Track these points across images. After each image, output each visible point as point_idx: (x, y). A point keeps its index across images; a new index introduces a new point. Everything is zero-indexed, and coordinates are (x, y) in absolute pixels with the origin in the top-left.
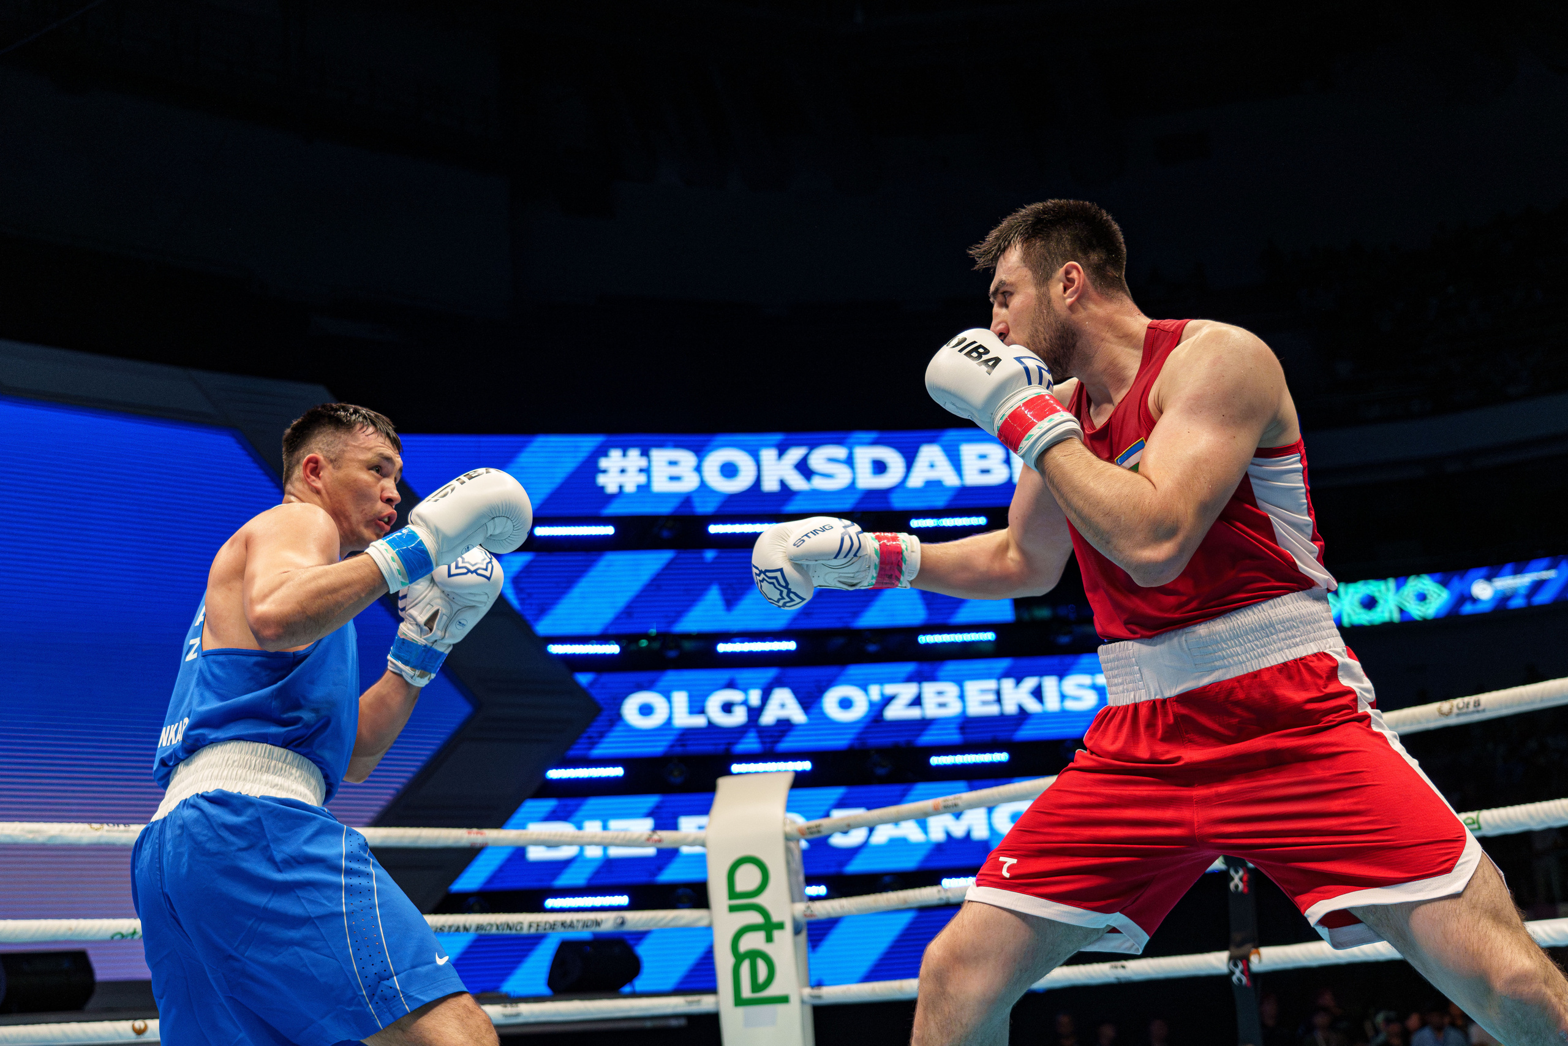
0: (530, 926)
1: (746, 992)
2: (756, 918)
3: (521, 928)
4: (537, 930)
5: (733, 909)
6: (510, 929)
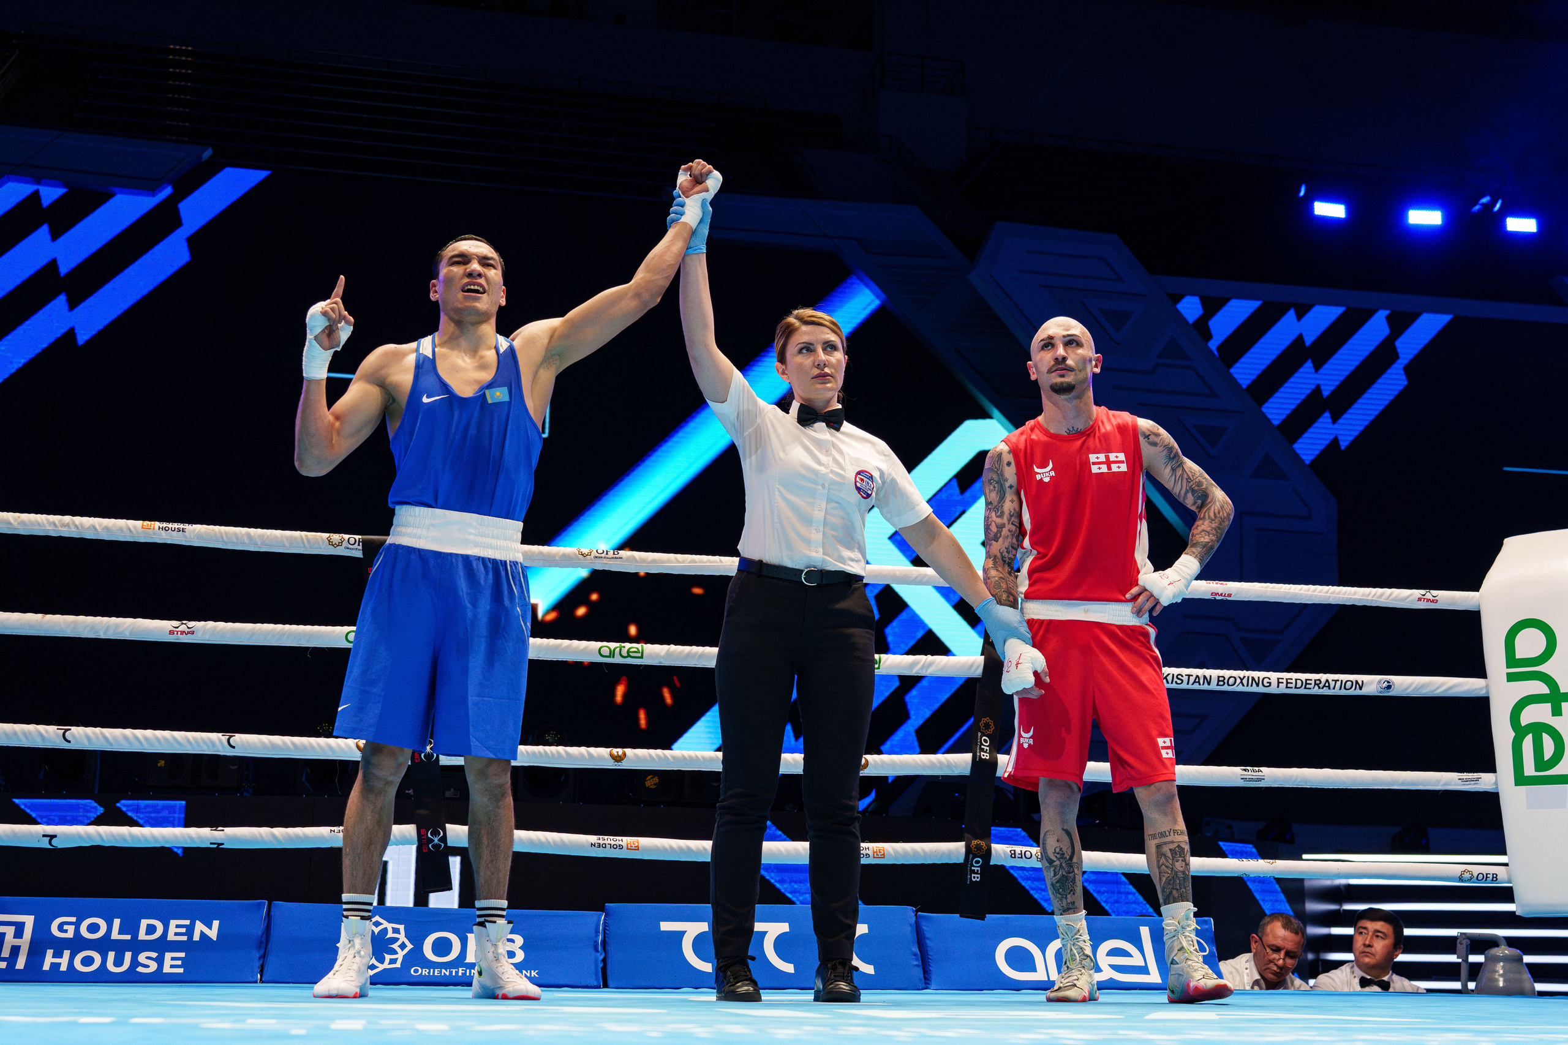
0: (1279, 683)
1: (1529, 770)
2: (1541, 688)
3: (1270, 683)
4: (1287, 687)
5: (1511, 678)
6: (1258, 685)
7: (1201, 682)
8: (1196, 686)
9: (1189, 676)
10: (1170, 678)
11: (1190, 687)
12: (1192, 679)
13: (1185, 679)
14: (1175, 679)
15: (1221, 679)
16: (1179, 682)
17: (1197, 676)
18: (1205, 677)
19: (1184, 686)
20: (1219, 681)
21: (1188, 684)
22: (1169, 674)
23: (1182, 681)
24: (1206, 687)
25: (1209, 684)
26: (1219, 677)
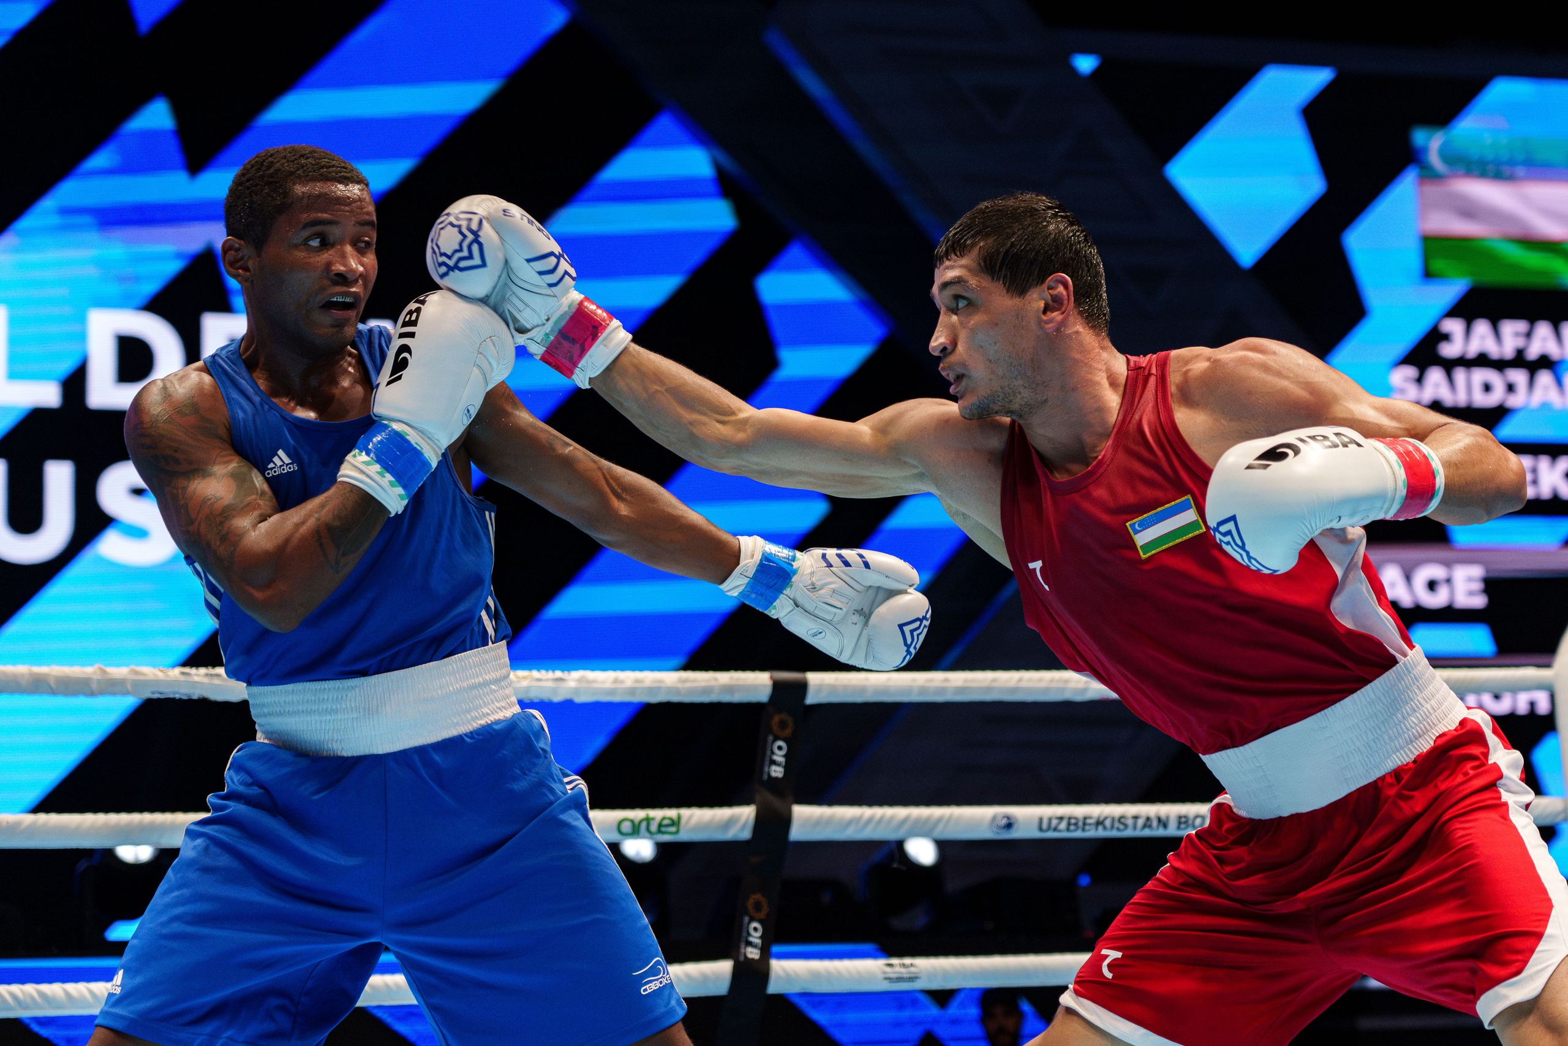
7: (1155, 823)
8: (1147, 833)
9: (1136, 818)
10: (1108, 823)
11: (1139, 833)
12: (1140, 822)
13: (1130, 822)
14: (1116, 824)
15: (1183, 820)
16: (1122, 827)
17: (1148, 819)
18: (1159, 820)
19: (1129, 833)
20: (1180, 823)
21: (1135, 827)
22: (1106, 818)
23: (1126, 826)
24: (1160, 832)
25: (1165, 826)
26: (1180, 817)
